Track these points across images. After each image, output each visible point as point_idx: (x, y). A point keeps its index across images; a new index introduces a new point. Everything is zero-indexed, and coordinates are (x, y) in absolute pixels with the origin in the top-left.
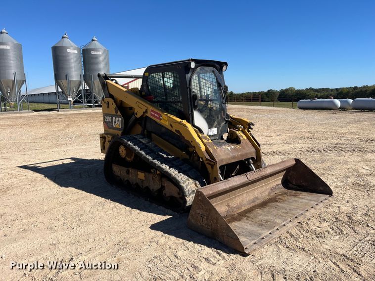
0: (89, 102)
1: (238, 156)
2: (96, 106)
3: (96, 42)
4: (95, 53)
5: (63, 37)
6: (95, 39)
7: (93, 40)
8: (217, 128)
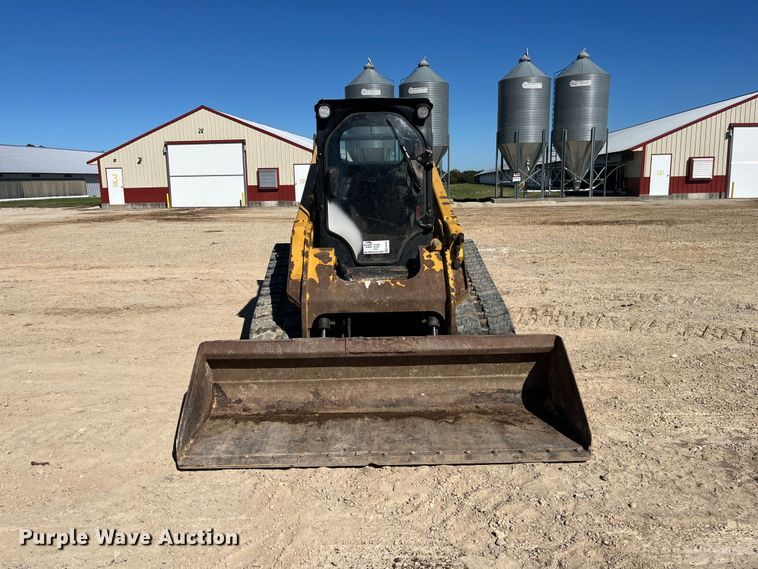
0: (556, 185)
1: (380, 302)
2: (568, 194)
3: (585, 61)
4: (578, 84)
5: (521, 61)
6: (584, 53)
7: (579, 57)
8: (388, 241)
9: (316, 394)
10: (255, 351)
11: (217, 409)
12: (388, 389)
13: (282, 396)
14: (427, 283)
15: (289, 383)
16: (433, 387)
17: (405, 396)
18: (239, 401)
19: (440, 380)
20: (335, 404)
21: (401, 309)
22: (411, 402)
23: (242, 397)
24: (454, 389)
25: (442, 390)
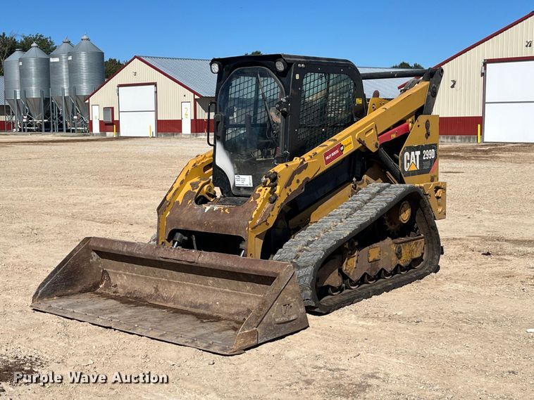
1: (208, 224)
8: (251, 176)
9: (157, 290)
10: (113, 247)
11: (102, 288)
12: (197, 293)
13: (138, 287)
14: (245, 212)
15: (142, 278)
16: (224, 298)
17: (206, 302)
18: (116, 286)
19: (228, 293)
20: (164, 299)
21: (221, 232)
22: (207, 307)
23: (118, 283)
24: (238, 303)
25: (230, 302)
